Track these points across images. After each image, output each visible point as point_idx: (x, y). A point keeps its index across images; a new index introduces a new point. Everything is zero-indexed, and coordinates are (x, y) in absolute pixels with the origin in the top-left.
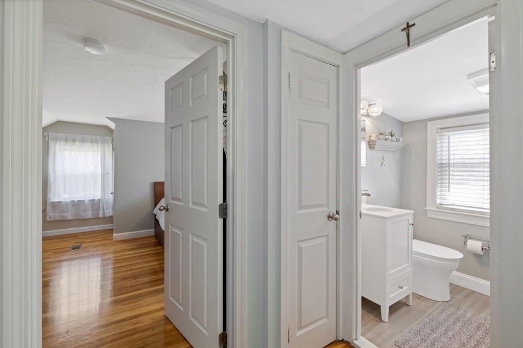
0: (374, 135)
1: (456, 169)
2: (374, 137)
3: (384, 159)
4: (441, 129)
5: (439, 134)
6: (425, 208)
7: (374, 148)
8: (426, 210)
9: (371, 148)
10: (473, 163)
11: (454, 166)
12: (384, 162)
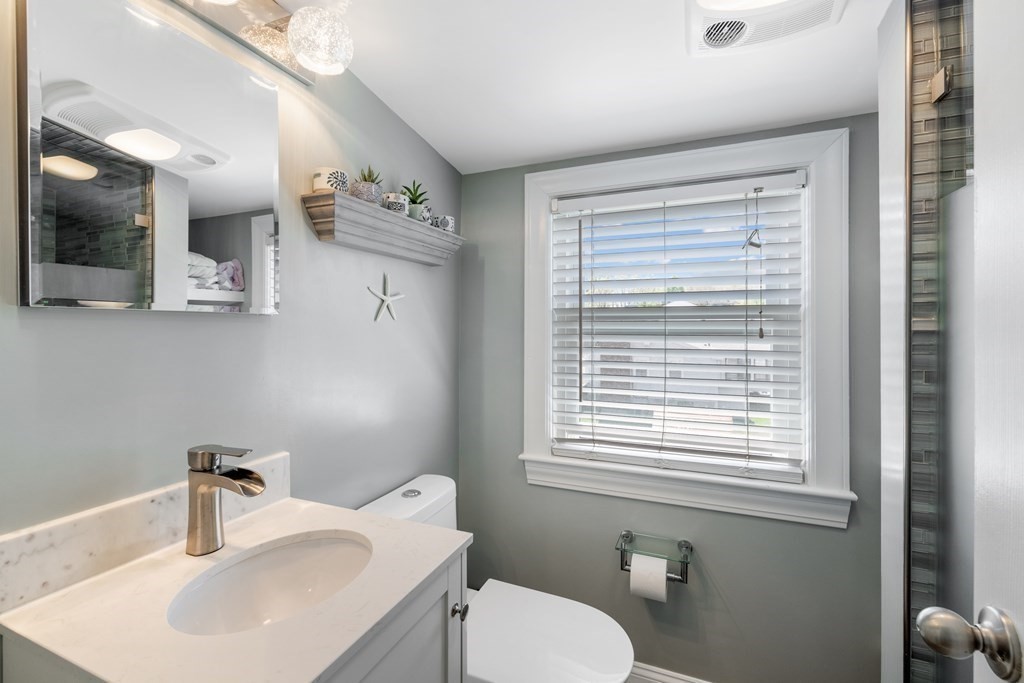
0: (326, 172)
1: (598, 327)
2: (324, 178)
3: (389, 291)
4: (561, 198)
5: (555, 217)
6: (521, 457)
7: (331, 232)
8: (524, 461)
9: (319, 234)
10: (651, 308)
11: (592, 319)
12: (389, 300)
